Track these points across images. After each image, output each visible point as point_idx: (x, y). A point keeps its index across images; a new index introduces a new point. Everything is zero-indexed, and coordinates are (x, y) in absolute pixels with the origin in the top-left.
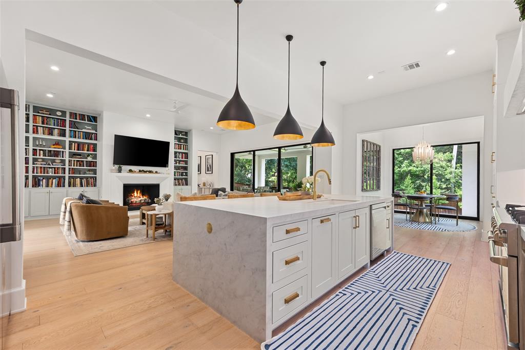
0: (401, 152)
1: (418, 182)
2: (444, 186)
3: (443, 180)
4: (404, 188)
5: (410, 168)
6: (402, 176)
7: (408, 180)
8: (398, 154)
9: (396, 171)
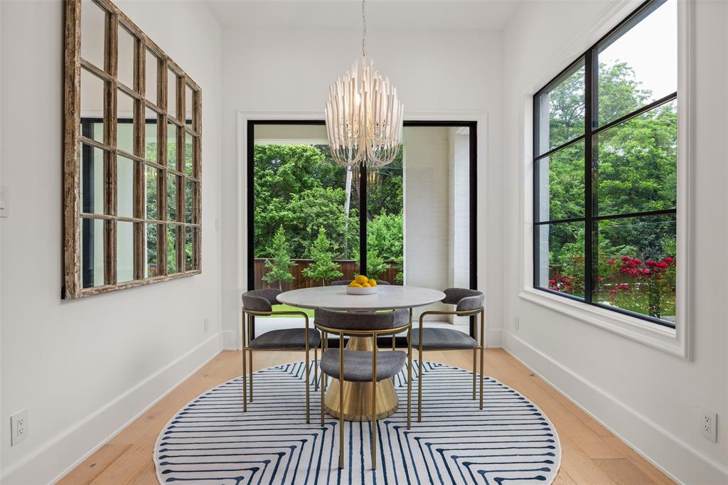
0: (266, 182)
1: (295, 239)
2: (336, 247)
3: (334, 236)
4: (272, 251)
5: (282, 213)
6: (270, 229)
7: (280, 237)
8: (262, 185)
9: (257, 218)
